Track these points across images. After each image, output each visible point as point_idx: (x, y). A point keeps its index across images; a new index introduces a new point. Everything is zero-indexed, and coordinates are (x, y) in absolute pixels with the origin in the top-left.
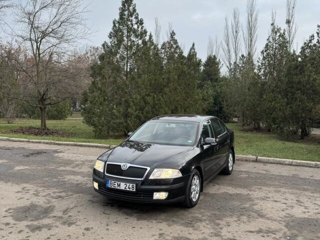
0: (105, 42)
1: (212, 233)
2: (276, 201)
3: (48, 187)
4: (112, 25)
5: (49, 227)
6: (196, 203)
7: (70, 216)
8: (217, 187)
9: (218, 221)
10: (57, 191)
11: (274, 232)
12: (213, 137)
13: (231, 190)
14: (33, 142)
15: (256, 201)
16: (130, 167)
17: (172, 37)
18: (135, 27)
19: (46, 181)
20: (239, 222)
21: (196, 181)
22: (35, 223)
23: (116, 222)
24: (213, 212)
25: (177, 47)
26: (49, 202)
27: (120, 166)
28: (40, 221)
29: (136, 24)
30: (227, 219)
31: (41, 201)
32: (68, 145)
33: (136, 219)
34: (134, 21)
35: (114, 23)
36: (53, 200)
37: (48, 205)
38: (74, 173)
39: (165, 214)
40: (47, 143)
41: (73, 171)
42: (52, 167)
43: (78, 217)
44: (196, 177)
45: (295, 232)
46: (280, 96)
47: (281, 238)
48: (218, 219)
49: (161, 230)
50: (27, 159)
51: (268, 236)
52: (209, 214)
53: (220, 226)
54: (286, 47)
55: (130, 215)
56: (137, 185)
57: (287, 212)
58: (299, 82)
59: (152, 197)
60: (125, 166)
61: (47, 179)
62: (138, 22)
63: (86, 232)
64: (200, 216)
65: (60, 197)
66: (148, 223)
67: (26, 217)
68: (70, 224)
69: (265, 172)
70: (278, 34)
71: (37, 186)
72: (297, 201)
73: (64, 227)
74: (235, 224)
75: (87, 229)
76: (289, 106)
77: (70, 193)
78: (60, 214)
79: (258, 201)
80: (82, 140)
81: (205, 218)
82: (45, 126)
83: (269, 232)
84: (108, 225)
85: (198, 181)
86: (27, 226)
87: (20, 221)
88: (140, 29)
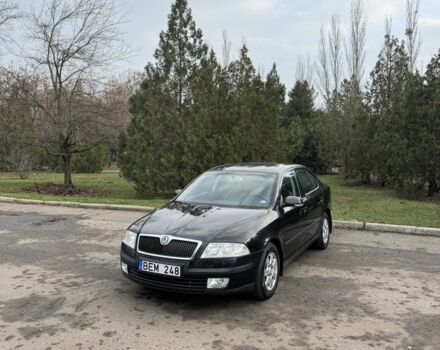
0: (150, 64)
1: (293, 340)
2: (391, 289)
3: (60, 270)
4: (159, 39)
5: (52, 331)
6: (272, 293)
7: (85, 314)
8: (305, 267)
9: (304, 321)
10: (73, 275)
11: (388, 338)
12: (298, 195)
13: (325, 273)
14: (49, 205)
15: (362, 290)
16: (173, 241)
17: (243, 54)
18: (191, 41)
19: (59, 261)
20: (335, 322)
21: (272, 261)
22: (32, 325)
23: (152, 324)
24: (297, 307)
25: (251, 68)
26: (59, 291)
27: (158, 239)
28: (41, 322)
29: (192, 36)
30: (316, 318)
31: (46, 291)
32: (97, 208)
33: (181, 318)
34: (190, 33)
35: (161, 37)
36: (66, 289)
37: (56, 297)
38: (100, 249)
39: (225, 311)
40: (68, 206)
41: (100, 246)
42: (71, 239)
43: (96, 315)
44: (271, 255)
45: (420, 338)
46: (398, 136)
47: (398, 347)
48: (305, 318)
49: (217, 335)
50: (38, 229)
51: (379, 345)
52: (290, 310)
53: (307, 329)
54: (406, 66)
55: (173, 312)
56: (182, 268)
57: (409, 305)
58: (425, 115)
59: (206, 285)
60: (166, 239)
61: (60, 258)
62: (195, 33)
63: (105, 338)
64: (277, 313)
65: (75, 284)
66: (198, 325)
67: (22, 315)
68: (83, 326)
69: (375, 246)
70: (394, 48)
71: (45, 268)
72: (423, 288)
73: (73, 330)
74: (330, 325)
75: (108, 334)
76: (411, 149)
77: (90, 279)
78: (71, 311)
79: (365, 289)
80: (118, 200)
81: (284, 316)
82: (70, 182)
83: (381, 337)
84: (138, 328)
85: (275, 260)
86: (21, 329)
87: (12, 321)
88: (197, 44)
